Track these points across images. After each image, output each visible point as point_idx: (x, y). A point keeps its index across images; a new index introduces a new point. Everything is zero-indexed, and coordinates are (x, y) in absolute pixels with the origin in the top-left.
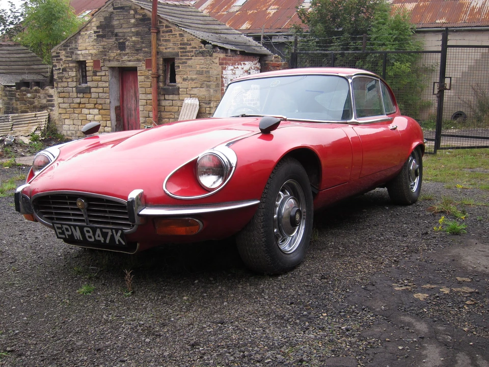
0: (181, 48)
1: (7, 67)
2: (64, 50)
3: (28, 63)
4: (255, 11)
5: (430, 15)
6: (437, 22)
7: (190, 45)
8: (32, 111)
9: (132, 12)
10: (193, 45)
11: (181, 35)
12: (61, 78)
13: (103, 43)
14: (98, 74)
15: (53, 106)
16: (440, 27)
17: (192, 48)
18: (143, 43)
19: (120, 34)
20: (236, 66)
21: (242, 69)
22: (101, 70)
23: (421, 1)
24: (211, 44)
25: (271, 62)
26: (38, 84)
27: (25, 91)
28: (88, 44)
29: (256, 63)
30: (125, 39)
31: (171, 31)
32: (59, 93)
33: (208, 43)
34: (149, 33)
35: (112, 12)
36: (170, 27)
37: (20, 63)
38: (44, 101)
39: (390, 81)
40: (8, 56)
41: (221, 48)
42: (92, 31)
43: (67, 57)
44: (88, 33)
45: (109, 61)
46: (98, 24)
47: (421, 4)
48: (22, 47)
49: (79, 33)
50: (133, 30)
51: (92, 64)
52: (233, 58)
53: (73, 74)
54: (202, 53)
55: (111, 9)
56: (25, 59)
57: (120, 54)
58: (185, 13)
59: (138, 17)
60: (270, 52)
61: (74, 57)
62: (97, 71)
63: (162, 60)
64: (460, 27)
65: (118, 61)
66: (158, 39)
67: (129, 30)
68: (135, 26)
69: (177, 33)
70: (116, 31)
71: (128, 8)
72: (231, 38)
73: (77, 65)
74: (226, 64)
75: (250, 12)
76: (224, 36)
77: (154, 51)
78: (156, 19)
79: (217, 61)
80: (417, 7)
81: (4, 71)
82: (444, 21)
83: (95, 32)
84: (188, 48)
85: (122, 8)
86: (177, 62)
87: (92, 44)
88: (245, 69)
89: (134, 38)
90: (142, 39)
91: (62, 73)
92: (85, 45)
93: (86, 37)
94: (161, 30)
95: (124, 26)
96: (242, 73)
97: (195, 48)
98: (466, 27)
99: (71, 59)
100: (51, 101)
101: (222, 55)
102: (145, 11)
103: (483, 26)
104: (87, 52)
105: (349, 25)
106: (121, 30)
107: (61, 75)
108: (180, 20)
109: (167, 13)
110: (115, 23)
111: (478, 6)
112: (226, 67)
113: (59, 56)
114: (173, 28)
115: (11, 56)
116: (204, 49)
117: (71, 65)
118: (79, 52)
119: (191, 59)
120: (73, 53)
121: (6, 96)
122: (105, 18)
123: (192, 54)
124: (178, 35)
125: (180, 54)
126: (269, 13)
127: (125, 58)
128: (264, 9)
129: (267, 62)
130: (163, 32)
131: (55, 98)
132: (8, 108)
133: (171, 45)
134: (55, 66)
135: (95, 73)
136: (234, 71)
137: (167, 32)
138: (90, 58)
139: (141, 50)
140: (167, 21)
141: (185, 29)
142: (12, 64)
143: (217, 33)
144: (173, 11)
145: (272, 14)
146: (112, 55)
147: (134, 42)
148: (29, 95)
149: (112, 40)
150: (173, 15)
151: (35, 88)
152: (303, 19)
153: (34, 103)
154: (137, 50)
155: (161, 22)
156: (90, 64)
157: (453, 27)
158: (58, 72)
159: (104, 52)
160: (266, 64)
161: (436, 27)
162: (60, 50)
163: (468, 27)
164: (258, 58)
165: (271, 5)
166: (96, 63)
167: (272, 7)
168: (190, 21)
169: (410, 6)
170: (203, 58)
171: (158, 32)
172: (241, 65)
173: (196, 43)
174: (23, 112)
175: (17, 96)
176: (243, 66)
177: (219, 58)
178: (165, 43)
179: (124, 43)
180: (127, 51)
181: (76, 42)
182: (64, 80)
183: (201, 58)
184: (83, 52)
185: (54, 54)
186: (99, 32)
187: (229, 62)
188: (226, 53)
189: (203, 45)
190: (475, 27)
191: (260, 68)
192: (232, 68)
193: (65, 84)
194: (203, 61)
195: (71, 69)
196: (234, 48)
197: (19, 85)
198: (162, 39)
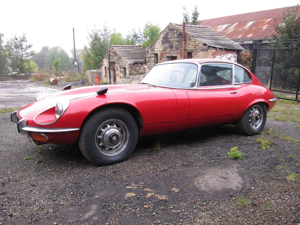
0: (195, 48)
1: (133, 56)
2: (150, 49)
3: (143, 54)
4: (257, 28)
7: (198, 46)
8: (138, 75)
9: (176, 31)
10: (200, 46)
11: (195, 41)
12: (149, 61)
13: (164, 46)
14: (162, 59)
15: (146, 73)
17: (199, 47)
18: (179, 45)
19: (171, 42)
20: (222, 56)
21: (226, 57)
22: (163, 58)
24: (207, 45)
25: (243, 54)
26: (141, 63)
27: (136, 66)
28: (159, 46)
29: (235, 54)
30: (173, 43)
31: (191, 40)
32: (148, 67)
33: (206, 45)
34: (182, 41)
35: (168, 32)
36: (190, 38)
37: (139, 54)
38: (143, 71)
40: (135, 51)
41: (213, 47)
42: (160, 41)
43: (151, 52)
44: (159, 41)
45: (166, 53)
46: (163, 37)
48: (142, 47)
49: (156, 41)
50: (176, 39)
51: (160, 55)
52: (221, 52)
53: (153, 59)
54: (203, 50)
55: (168, 30)
56: (142, 53)
57: (170, 50)
58: (203, 31)
59: (178, 33)
60: (243, 49)
61: (154, 52)
62: (162, 58)
63: (187, 53)
65: (170, 53)
66: (185, 44)
67: (174, 40)
68: (177, 37)
69: (193, 40)
70: (169, 40)
71: (174, 30)
72: (223, 42)
73: (155, 55)
74: (216, 55)
75: (254, 29)
76: (219, 41)
77: (183, 49)
78: (184, 34)
79: (211, 53)
81: (131, 58)
83: (162, 41)
84: (198, 47)
85: (172, 30)
86: (193, 54)
87: (160, 46)
88: (227, 57)
89: (176, 43)
90: (179, 43)
91: (149, 59)
92: (158, 46)
93: (158, 43)
94: (187, 39)
95: (172, 38)
96: (225, 59)
97: (201, 47)
99: (152, 53)
100: (145, 71)
101: (214, 51)
102: (181, 31)
104: (158, 50)
106: (171, 40)
107: (149, 60)
108: (198, 34)
109: (192, 31)
110: (169, 36)
112: (216, 57)
113: (148, 52)
114: (192, 38)
115: (136, 51)
116: (204, 48)
117: (152, 55)
118: (155, 50)
119: (199, 53)
120: (153, 50)
121: (130, 68)
122: (165, 34)
123: (199, 50)
124: (193, 42)
125: (194, 50)
126: (263, 29)
127: (172, 52)
128: (261, 27)
130: (188, 40)
131: (146, 69)
132: (130, 73)
133: (190, 46)
134: (147, 56)
135: (161, 59)
136: (220, 58)
137: (189, 40)
138: (159, 52)
139: (179, 48)
140: (189, 35)
141: (197, 39)
142: (136, 55)
143: (216, 40)
144: (197, 30)
145: (264, 29)
146: (168, 51)
147: (176, 45)
148: (138, 68)
149: (168, 44)
150: (195, 32)
151: (140, 65)
152: (278, 31)
153: (139, 71)
154: (177, 49)
155: (187, 35)
156: (159, 55)
158: (148, 58)
159: (164, 50)
160: (240, 55)
162: (149, 49)
164: (236, 52)
165: (265, 24)
166: (162, 54)
167: (266, 26)
168: (204, 34)
170: (204, 52)
171: (185, 40)
172: (225, 55)
173: (201, 45)
174: (135, 75)
175: (134, 68)
176: (226, 56)
177: (212, 52)
178: (188, 45)
179: (172, 45)
180: (173, 49)
181: (155, 45)
182: (150, 62)
183: (203, 52)
184: (157, 50)
185: (147, 51)
186: (163, 41)
187: (218, 54)
188: (216, 49)
189: (204, 46)
191: (237, 57)
192: (220, 57)
193: (150, 64)
194: (203, 54)
195: (152, 57)
196: (221, 47)
197: (134, 64)
198: (187, 43)
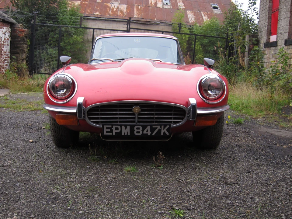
5: (90, 9)
6: (95, 14)
16: (97, 17)
23: (83, 0)
25: (19, 29)
29: (9, 28)
39: (70, 46)
47: (83, 3)
64: (108, 18)
80: (81, 4)
82: (98, 13)
88: (3, 32)
98: (111, 18)
103: (120, 19)
105: (45, 10)
111: (115, 7)
129: (16, 28)
157: (104, 18)
160: (15, 30)
161: (94, 17)
163: (112, 18)
164: (10, 25)
169: (77, 3)
176: (2, 29)
190: (116, 19)
191: (11, 32)
